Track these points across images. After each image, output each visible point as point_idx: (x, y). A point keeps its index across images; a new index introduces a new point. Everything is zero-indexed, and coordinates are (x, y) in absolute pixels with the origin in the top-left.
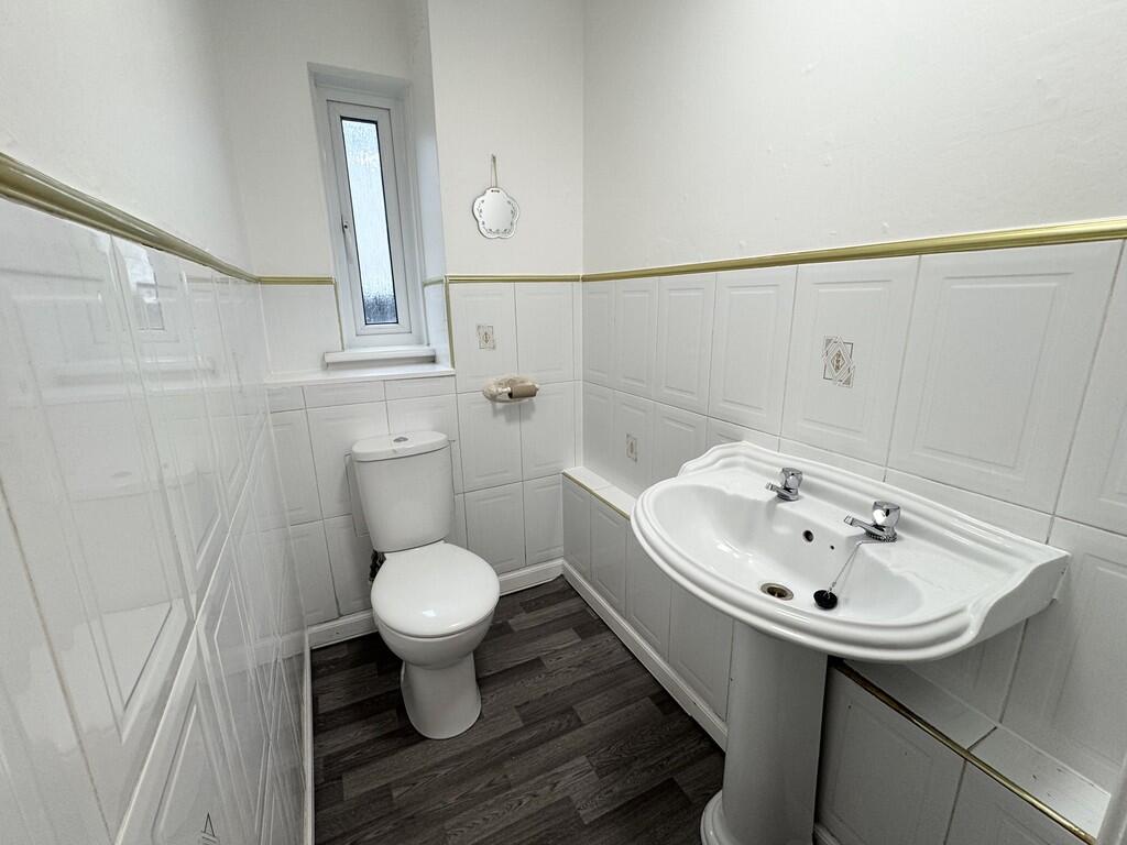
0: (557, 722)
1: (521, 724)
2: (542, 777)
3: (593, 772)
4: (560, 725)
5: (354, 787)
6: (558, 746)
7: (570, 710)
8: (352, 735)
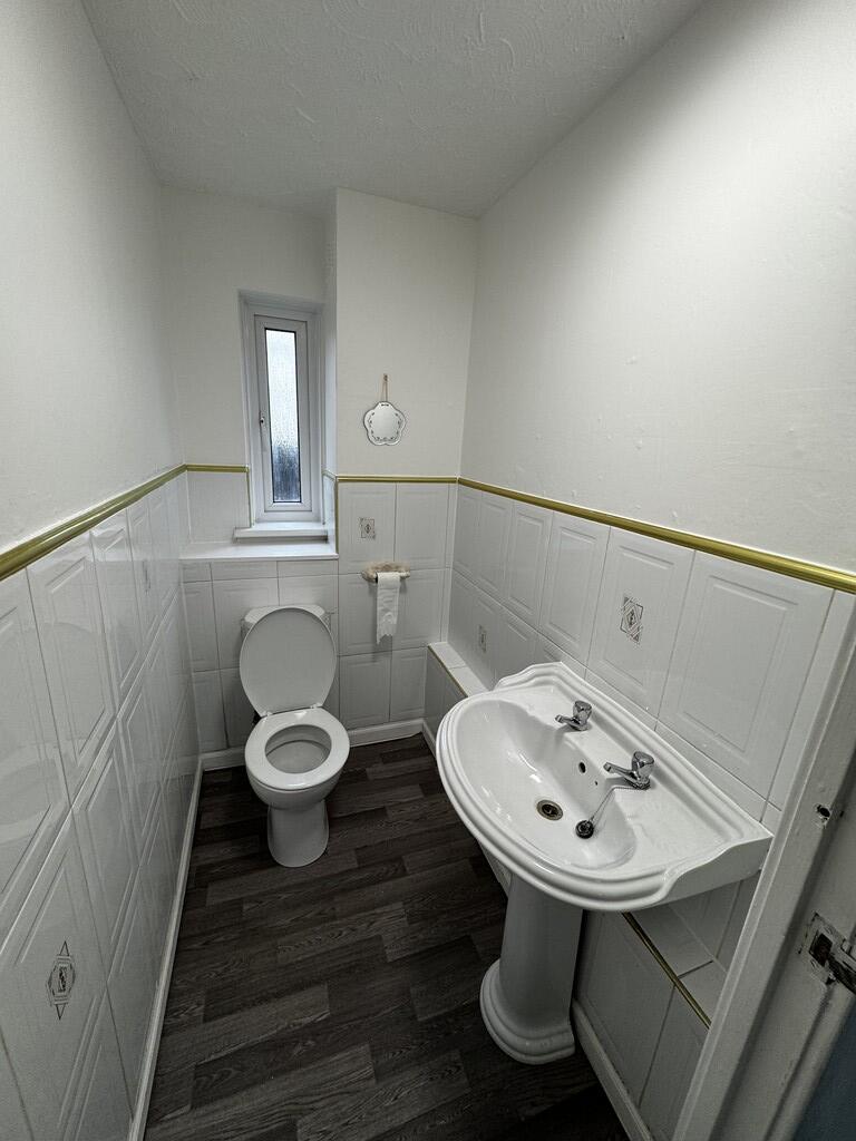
0: (385, 868)
1: (357, 866)
2: (362, 914)
3: (405, 919)
4: (388, 872)
5: (215, 896)
6: (381, 890)
7: (399, 859)
8: (221, 851)
